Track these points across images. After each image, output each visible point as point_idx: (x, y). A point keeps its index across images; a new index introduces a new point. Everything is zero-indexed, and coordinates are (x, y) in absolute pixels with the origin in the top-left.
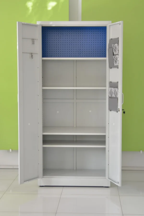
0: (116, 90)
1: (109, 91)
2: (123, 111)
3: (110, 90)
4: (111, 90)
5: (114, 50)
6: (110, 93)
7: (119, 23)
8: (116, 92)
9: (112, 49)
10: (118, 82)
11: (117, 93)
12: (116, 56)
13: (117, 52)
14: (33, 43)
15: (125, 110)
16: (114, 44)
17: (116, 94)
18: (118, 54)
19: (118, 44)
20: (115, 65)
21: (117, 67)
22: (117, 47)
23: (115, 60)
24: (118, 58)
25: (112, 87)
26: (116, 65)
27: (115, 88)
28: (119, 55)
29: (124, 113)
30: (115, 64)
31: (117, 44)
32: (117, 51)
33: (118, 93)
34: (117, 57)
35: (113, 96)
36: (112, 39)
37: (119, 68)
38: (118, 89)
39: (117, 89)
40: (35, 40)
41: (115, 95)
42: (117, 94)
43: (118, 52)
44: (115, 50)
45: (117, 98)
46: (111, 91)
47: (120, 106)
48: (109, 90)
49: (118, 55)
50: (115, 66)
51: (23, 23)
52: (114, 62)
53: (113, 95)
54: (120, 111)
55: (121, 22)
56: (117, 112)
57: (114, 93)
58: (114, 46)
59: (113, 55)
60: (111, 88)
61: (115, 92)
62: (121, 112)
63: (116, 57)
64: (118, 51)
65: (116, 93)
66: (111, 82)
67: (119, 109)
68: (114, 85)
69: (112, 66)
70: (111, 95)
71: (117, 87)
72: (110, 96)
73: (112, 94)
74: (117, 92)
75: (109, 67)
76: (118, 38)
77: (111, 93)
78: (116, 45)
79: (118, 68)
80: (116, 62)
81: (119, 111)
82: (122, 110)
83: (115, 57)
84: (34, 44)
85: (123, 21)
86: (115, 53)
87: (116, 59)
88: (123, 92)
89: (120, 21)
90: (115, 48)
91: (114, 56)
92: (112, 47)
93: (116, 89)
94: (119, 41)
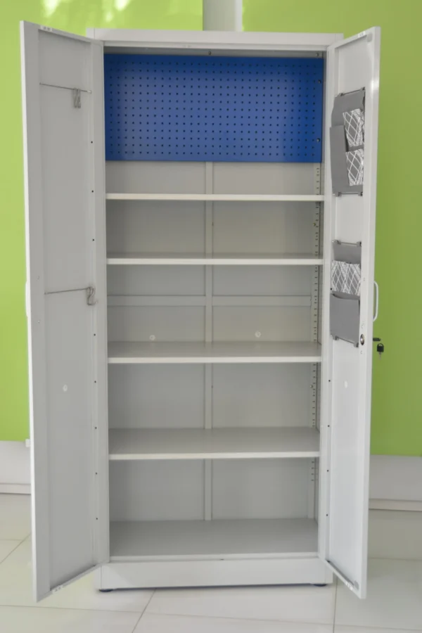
0: (355, 272)
1: (333, 271)
2: (377, 343)
3: (335, 268)
4: (340, 267)
5: (348, 131)
6: (336, 279)
7: (366, 36)
8: (355, 276)
9: (343, 126)
10: (361, 243)
11: (358, 281)
12: (356, 151)
13: (358, 139)
14: (77, 104)
15: (382, 342)
16: (349, 111)
17: (355, 284)
18: (362, 147)
19: (363, 110)
20: (352, 183)
21: (359, 191)
22: (359, 119)
23: (353, 167)
24: (361, 158)
25: (341, 261)
26: (355, 184)
27: (351, 265)
28: (365, 148)
29: (380, 349)
30: (351, 180)
31: (358, 111)
32: (360, 136)
33: (361, 281)
34: (359, 155)
35: (346, 289)
36: (342, 95)
37: (363, 194)
38: (360, 267)
39: (357, 266)
40: (82, 92)
41: (352, 288)
42: (356, 286)
43: (363, 140)
44: (353, 133)
45: (358, 299)
46: (338, 273)
47: (366, 328)
48: (332, 269)
49: (360, 150)
50: (354, 186)
51: (42, 28)
52: (348, 172)
53: (345, 286)
54: (365, 343)
55: (372, 31)
56: (357, 346)
57: (349, 282)
58: (348, 118)
59: (348, 149)
60: (337, 262)
61: (351, 277)
62: (368, 349)
63: (357, 156)
64: (363, 134)
65: (354, 282)
66: (338, 243)
67: (362, 336)
68: (348, 254)
69: (342, 188)
70: (339, 287)
71: (357, 261)
72: (335, 289)
73: (342, 282)
74: (357, 275)
75: (334, 191)
76: (364, 89)
77: (337, 277)
78: (355, 115)
79: (361, 195)
80: (355, 173)
81: (363, 344)
82: (375, 340)
83: (351, 158)
84: (79, 107)
85: (379, 28)
86: (351, 144)
87: (357, 164)
88: (375, 280)
89: (369, 27)
90: (353, 123)
91: (347, 154)
92: (342, 123)
93: (353, 268)
94: (364, 98)
